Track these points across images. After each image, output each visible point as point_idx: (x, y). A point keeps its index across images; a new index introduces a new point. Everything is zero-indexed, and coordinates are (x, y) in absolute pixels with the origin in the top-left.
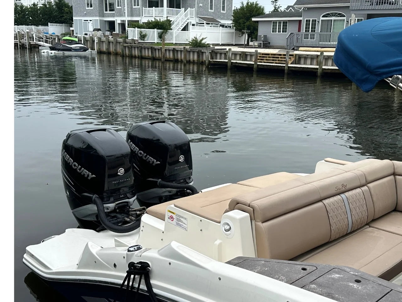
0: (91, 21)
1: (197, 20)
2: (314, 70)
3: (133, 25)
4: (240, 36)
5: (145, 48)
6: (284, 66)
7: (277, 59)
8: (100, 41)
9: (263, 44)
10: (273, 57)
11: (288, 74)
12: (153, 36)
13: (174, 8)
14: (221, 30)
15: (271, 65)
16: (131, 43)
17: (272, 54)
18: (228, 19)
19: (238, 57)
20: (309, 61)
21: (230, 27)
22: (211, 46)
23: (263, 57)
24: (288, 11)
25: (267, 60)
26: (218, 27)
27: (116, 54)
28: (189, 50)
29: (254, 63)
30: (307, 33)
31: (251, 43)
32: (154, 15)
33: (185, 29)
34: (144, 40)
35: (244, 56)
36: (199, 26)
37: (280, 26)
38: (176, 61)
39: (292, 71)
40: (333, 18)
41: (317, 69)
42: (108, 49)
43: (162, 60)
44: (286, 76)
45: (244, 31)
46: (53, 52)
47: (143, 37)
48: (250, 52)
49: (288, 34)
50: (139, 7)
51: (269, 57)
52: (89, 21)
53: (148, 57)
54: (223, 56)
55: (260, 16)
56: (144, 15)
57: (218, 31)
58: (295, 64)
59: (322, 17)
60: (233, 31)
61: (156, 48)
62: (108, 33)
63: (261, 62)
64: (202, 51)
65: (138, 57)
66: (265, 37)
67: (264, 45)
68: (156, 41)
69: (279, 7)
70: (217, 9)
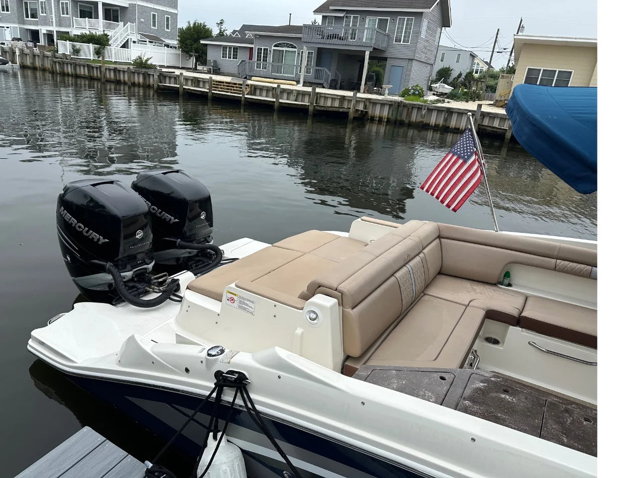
0: (8, 28)
1: (139, 37)
2: (272, 104)
3: (63, 37)
4: (188, 58)
5: (80, 66)
6: (241, 97)
7: (232, 88)
8: (23, 53)
9: (213, 69)
10: (228, 86)
11: (245, 105)
12: (88, 51)
13: (111, 21)
14: (166, 50)
15: (226, 95)
16: (61, 58)
17: (226, 83)
18: (172, 39)
19: (190, 83)
20: (264, 93)
21: (176, 48)
22: (158, 68)
23: (217, 85)
24: (234, 36)
25: (221, 88)
26: (162, 46)
27: (44, 70)
28: (133, 71)
29: (208, 91)
30: (259, 62)
31: (199, 68)
32: (87, 27)
33: (125, 46)
34: (78, 56)
35: (196, 82)
36: (141, 44)
37: (230, 51)
38: (118, 82)
39: (248, 102)
40: (284, 49)
41: (274, 102)
42: (33, 63)
43: (103, 80)
44: (242, 107)
45: (192, 53)
47: (76, 51)
48: (202, 79)
49: (238, 61)
50: (69, 16)
51: (224, 85)
52: (6, 28)
53: (84, 76)
54: (173, 80)
55: (210, 39)
56: (75, 26)
57: (163, 51)
58: (251, 95)
59: (274, 46)
60: (179, 52)
61: (93, 66)
62: (31, 44)
63: (216, 90)
64: (149, 73)
65: (72, 75)
66: (215, 62)
67: (213, 71)
68: (92, 58)
69: (224, 31)
70: (160, 26)
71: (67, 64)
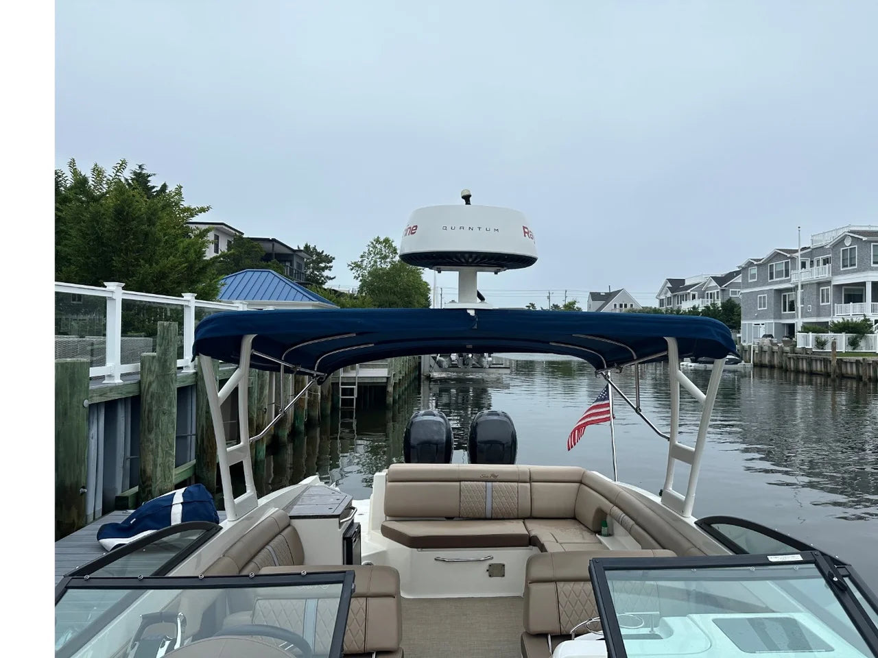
5: (818, 360)
16: (799, 353)
27: (781, 368)
32: (851, 313)
34: (822, 349)
42: (770, 361)
46: (693, 364)
47: (821, 344)
50: (829, 303)
52: (761, 325)
53: (820, 373)
56: (836, 315)
65: (807, 372)
68: (843, 351)
71: (802, 359)
